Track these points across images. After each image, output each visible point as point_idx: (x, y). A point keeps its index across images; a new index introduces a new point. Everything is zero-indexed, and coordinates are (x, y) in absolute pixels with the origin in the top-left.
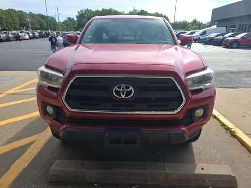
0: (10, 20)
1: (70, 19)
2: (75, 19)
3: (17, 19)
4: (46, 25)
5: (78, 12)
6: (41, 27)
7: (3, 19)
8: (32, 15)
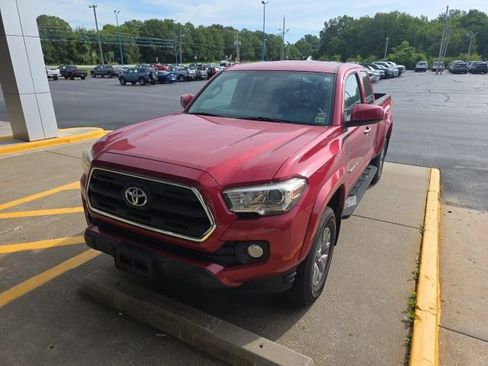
0: (212, 43)
1: (309, 38)
2: (319, 37)
3: (221, 42)
4: (265, 50)
5: (325, 24)
6: (256, 54)
7: (203, 42)
8: (246, 34)
